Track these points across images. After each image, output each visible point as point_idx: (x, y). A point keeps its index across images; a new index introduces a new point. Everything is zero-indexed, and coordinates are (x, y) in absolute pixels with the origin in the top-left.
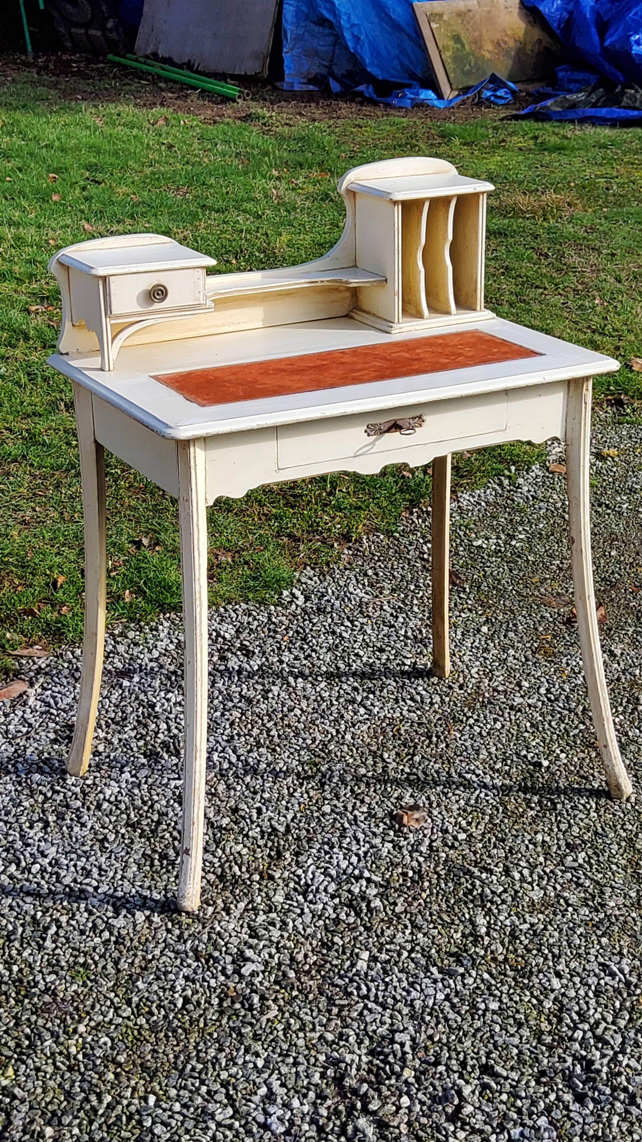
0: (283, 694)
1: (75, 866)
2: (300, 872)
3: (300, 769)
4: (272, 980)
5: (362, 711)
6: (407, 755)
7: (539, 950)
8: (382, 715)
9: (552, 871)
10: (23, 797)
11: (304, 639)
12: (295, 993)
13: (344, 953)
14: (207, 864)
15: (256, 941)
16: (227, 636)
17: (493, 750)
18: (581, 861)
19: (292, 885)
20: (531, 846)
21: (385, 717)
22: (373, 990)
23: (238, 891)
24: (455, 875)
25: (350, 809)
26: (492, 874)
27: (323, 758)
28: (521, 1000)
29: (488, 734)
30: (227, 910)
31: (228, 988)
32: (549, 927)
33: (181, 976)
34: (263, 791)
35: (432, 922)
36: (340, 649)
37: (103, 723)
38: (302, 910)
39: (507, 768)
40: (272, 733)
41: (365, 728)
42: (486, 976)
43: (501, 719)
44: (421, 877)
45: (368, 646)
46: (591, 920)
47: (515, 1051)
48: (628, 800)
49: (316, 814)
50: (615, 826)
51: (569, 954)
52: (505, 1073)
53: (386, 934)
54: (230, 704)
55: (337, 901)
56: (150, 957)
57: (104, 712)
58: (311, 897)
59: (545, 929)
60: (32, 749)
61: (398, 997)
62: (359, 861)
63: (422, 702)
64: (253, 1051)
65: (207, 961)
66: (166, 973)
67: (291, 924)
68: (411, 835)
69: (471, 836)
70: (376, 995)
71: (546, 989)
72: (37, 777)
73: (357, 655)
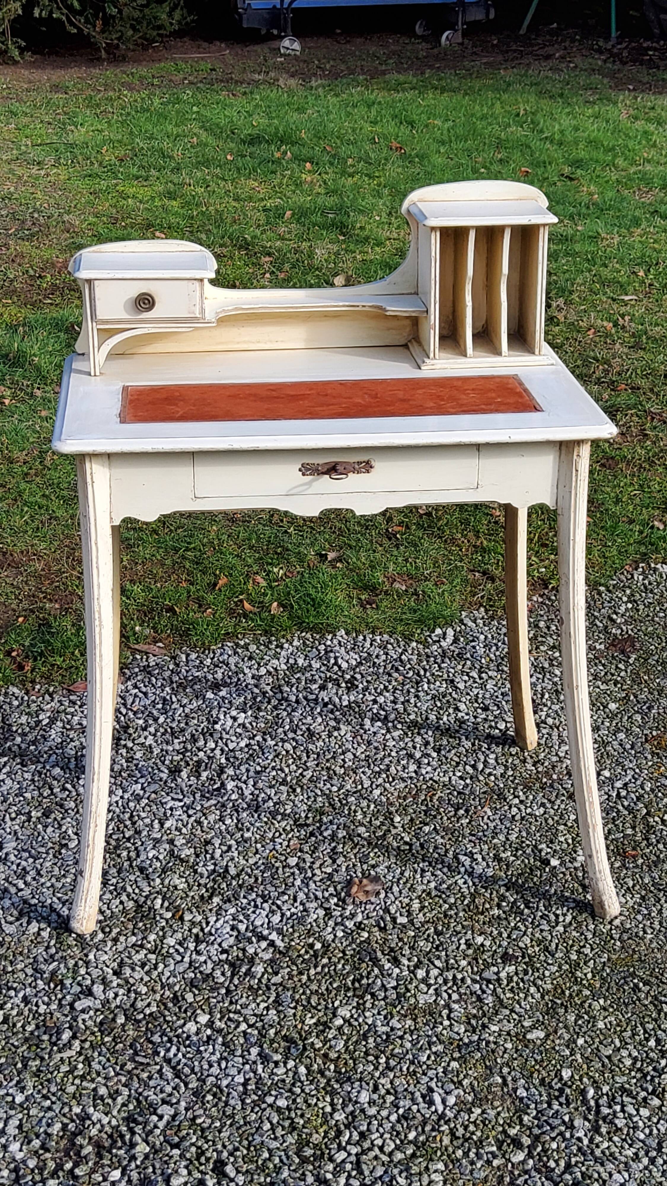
0: (349, 734)
1: (18, 865)
2: (212, 919)
3: (303, 815)
4: (98, 1020)
5: (412, 767)
6: (421, 823)
7: (377, 1058)
8: (428, 777)
9: (463, 980)
10: (32, 787)
11: (417, 683)
12: (106, 1039)
13: (185, 1012)
14: (137, 891)
15: (115, 978)
16: (344, 665)
17: (513, 837)
18: (503, 975)
19: (195, 931)
20: (463, 947)
21: (431, 779)
22: (180, 1055)
23: (141, 924)
24: (359, 959)
25: (315, 866)
26: (397, 967)
27: (335, 809)
28: (316, 1104)
29: (523, 818)
30: (115, 940)
31: (51, 1018)
32: (407, 1036)
33: (21, 995)
34: (248, 830)
35: (297, 1002)
36: (444, 701)
37: (162, 730)
38: (183, 957)
39: (512, 858)
40: (305, 773)
41: (403, 785)
42: (302, 1070)
43: (549, 805)
44: (325, 953)
45: (476, 701)
46: (461, 1039)
47: (266, 1155)
48: (610, 923)
49: (277, 865)
50: (572, 946)
51: (405, 1069)
52: (232, 1175)
53: (240, 1002)
54: (291, 735)
55: (224, 957)
56: (10, 969)
57: (168, 720)
58: (202, 947)
59: (401, 1038)
60: (77, 743)
61: (197, 1069)
62: (281, 921)
63: (482, 771)
64: (22, 1084)
65: (56, 986)
66: (9, 989)
67: (160, 970)
68: (350, 907)
69: (411, 922)
70: (178, 1063)
71: (350, 1100)
72: (57, 771)
73: (457, 709)
